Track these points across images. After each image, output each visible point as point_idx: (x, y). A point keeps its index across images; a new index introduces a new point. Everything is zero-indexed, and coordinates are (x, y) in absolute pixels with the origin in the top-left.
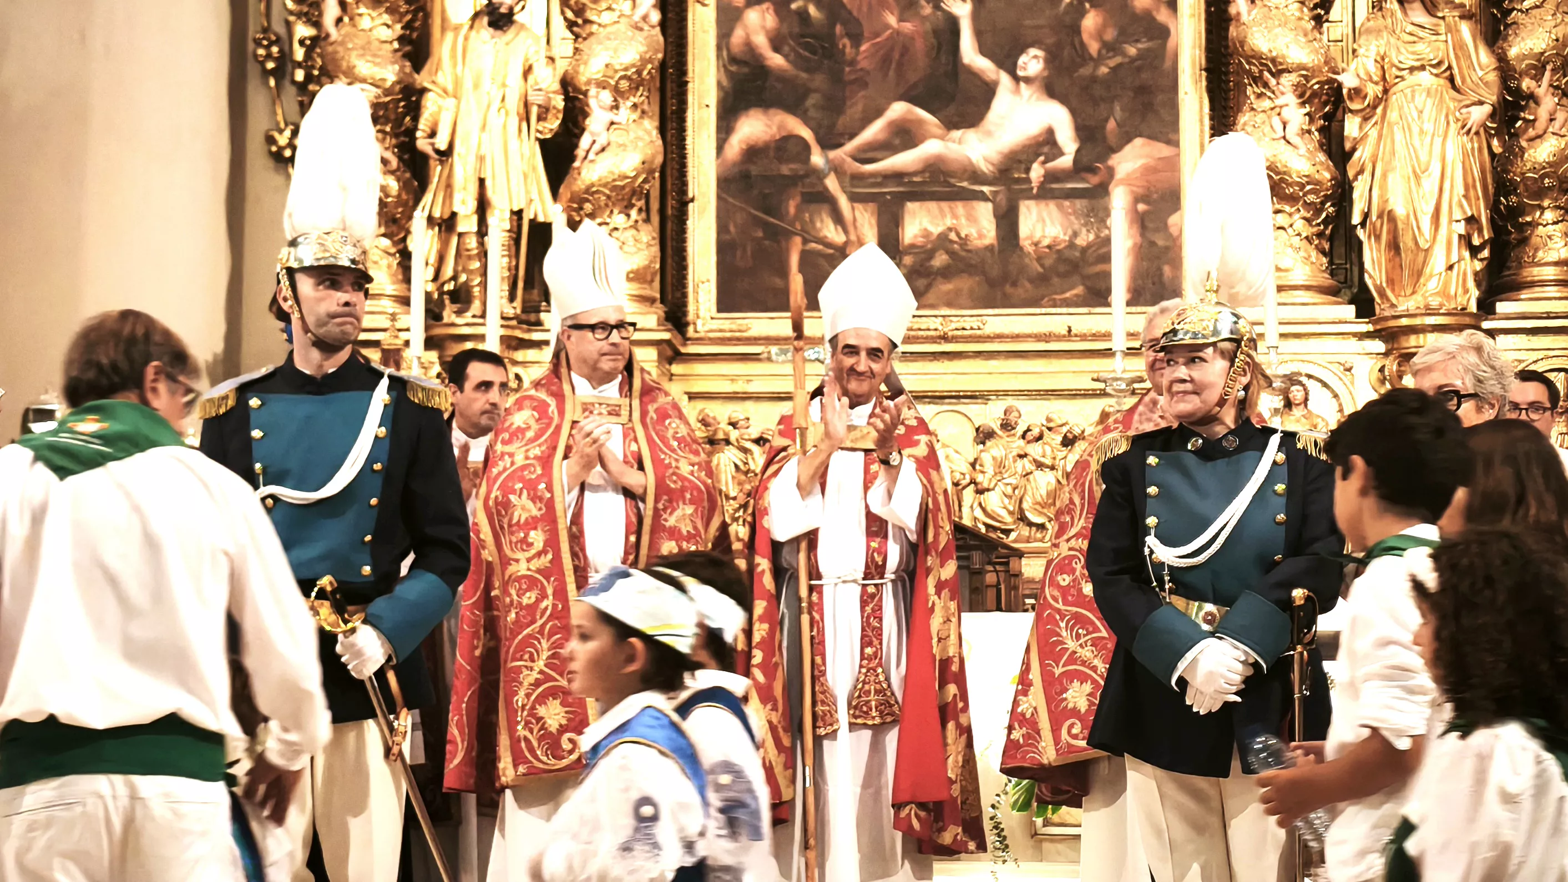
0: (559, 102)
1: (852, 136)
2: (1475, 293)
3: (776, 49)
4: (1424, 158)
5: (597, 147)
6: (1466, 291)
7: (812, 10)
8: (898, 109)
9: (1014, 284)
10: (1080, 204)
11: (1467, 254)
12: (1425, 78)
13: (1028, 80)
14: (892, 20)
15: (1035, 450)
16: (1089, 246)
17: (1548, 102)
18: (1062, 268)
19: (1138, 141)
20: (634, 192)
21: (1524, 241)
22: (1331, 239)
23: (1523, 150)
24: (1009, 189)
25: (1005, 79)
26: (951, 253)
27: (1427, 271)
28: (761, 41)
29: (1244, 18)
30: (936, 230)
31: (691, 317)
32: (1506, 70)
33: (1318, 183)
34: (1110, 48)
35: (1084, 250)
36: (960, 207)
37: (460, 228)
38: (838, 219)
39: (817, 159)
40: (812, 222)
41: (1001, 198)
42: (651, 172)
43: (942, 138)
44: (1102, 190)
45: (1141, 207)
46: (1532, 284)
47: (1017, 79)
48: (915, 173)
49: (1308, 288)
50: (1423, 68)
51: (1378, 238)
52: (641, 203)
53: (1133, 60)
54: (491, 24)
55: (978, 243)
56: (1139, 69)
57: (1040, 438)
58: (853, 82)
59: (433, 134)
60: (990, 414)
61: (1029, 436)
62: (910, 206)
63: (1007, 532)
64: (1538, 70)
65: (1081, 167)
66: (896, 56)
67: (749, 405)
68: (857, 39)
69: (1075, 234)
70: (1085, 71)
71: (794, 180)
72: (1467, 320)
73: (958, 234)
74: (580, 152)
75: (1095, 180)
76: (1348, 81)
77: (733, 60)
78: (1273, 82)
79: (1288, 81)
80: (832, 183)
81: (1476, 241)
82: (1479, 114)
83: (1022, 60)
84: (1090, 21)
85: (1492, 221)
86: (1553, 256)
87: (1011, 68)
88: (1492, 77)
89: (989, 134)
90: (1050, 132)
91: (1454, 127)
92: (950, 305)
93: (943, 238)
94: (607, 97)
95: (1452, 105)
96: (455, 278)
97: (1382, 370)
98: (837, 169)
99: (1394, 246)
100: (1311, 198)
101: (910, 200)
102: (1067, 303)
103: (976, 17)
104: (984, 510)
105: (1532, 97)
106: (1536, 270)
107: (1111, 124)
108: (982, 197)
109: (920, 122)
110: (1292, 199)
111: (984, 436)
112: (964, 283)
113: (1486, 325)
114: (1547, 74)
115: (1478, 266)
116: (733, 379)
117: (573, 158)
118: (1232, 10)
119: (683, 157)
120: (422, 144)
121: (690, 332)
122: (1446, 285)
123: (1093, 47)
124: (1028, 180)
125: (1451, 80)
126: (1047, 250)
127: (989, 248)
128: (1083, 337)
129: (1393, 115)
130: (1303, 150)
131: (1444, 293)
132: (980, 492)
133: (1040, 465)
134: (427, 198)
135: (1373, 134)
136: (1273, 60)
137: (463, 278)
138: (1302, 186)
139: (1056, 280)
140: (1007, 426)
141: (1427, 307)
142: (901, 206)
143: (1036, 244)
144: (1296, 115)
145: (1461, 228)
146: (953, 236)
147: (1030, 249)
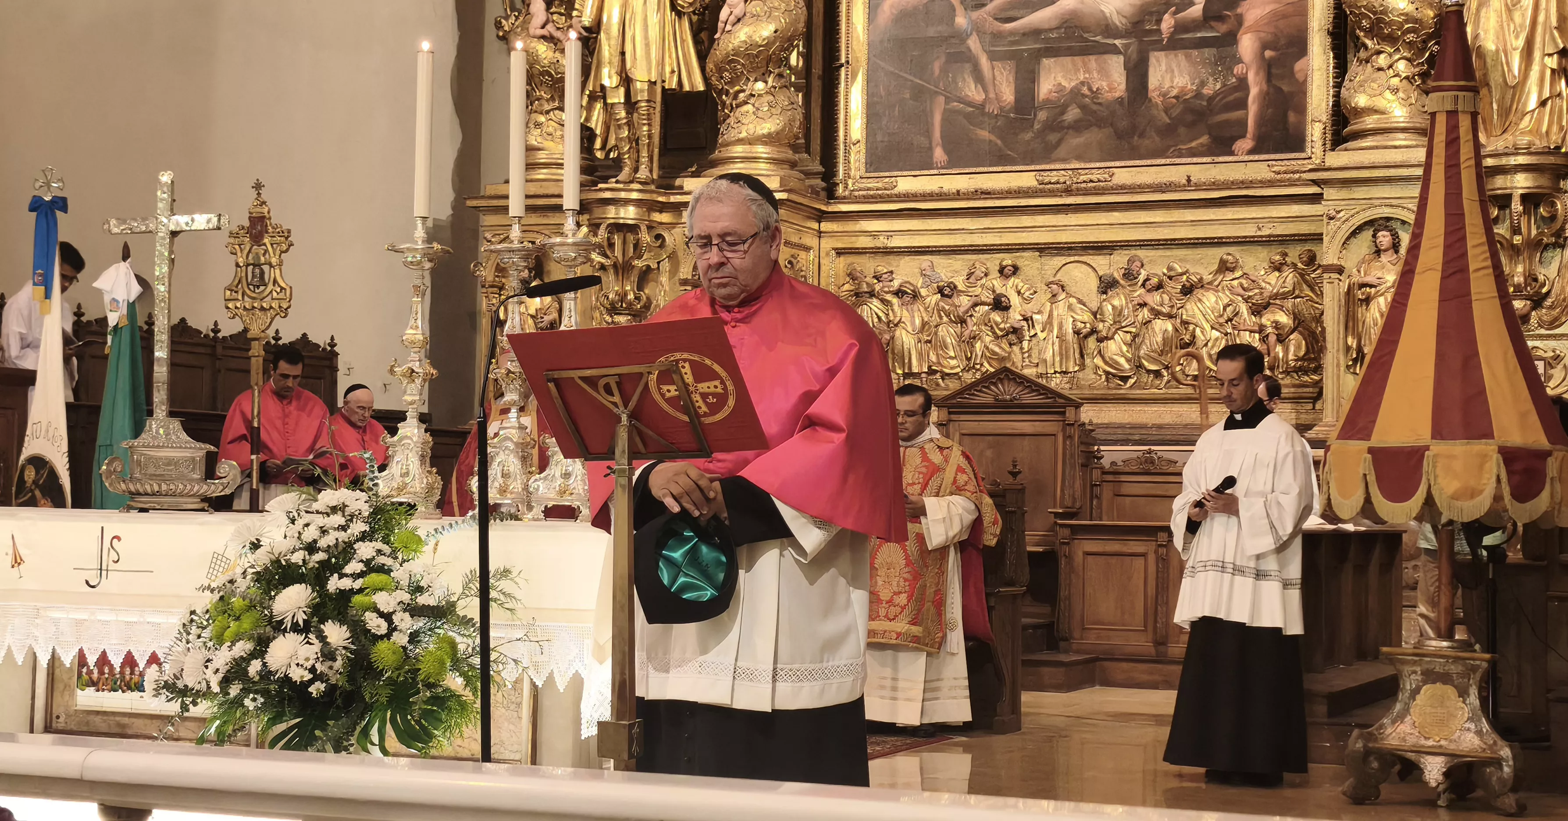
5: (733, 19)
6: (1561, 129)
9: (1142, 135)
10: (1208, 53)
15: (1154, 299)
16: (1216, 94)
20: (769, 60)
24: (1141, 41)
26: (1083, 107)
27: (1517, 108)
30: (1068, 85)
31: (841, 177)
33: (1416, 21)
35: (1211, 99)
36: (1092, 61)
38: (979, 78)
39: (961, 20)
40: (955, 81)
41: (1133, 50)
45: (1268, 54)
48: (1051, 30)
52: (780, 70)
55: (1109, 96)
57: (1159, 286)
60: (1113, 264)
61: (1149, 285)
62: (1046, 62)
63: (1125, 379)
65: (1211, 16)
69: (1203, 84)
71: (938, 42)
73: (1090, 89)
74: (720, 24)
75: (1223, 28)
80: (974, 44)
92: (1079, 158)
93: (1075, 93)
98: (977, 28)
99: (1485, 84)
100: (1410, 37)
101: (1046, 57)
102: (1193, 153)
108: (1114, 50)
110: (1391, 39)
111: (1107, 285)
112: (1093, 136)
116: (874, 235)
117: (717, 29)
119: (838, 22)
120: (576, 22)
124: (1159, 31)
126: (1174, 101)
127: (1120, 101)
128: (1199, 187)
131: (1535, 131)
132: (1100, 340)
133: (1157, 314)
134: (592, 73)
138: (1401, 25)
139: (1182, 130)
140: (1129, 275)
141: (1515, 147)
142: (1038, 63)
143: (1164, 95)
145: (1554, 61)
146: (1085, 90)
147: (1159, 100)
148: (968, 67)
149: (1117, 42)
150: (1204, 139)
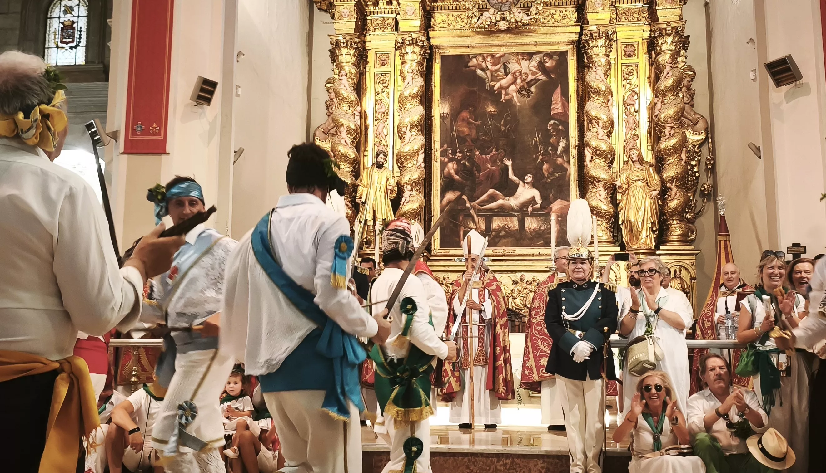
0: (396, 189)
1: (478, 199)
2: (654, 243)
3: (457, 174)
4: (639, 205)
5: (406, 201)
6: (652, 243)
7: (467, 163)
8: (491, 191)
9: (523, 240)
10: (542, 218)
11: (652, 233)
12: (640, 183)
13: (528, 183)
14: (489, 166)
15: (529, 287)
16: (545, 229)
17: (675, 190)
18: (537, 236)
19: (559, 200)
20: (417, 214)
21: (668, 229)
22: (613, 228)
23: (667, 203)
25: (521, 182)
26: (506, 231)
27: (640, 237)
28: (452, 172)
29: (589, 166)
30: (501, 225)
31: (432, 249)
32: (662, 181)
33: (609, 212)
34: (551, 174)
35: (543, 231)
36: (508, 218)
37: (368, 224)
38: (474, 222)
39: (468, 205)
40: (467, 222)
42: (422, 208)
43: (503, 199)
44: (548, 214)
45: (559, 219)
46: (670, 241)
47: (524, 183)
48: (495, 209)
49: (606, 242)
50: (639, 180)
51: (626, 228)
52: (419, 217)
53: (557, 177)
54: (377, 167)
55: (514, 229)
56: (559, 180)
57: (531, 283)
58: (478, 183)
59: (361, 198)
60: (517, 276)
61: (528, 283)
62: (494, 218)
63: (521, 310)
64: (672, 180)
65: (543, 207)
66: (491, 176)
67: (449, 274)
68: (479, 172)
69: (541, 226)
70: (544, 180)
71: (461, 211)
72: (652, 251)
73: (508, 226)
74: (402, 203)
75: (546, 211)
76: (618, 184)
77: (445, 177)
78: (597, 184)
79: (601, 184)
80: (472, 211)
81: (654, 229)
82: (655, 193)
83: (526, 177)
84: (545, 167)
85: (659, 224)
86: (676, 233)
87: (523, 180)
88: (659, 183)
89: (517, 198)
90: (534, 197)
91: (648, 197)
92: (506, 246)
93: (504, 227)
94: (409, 187)
95: (647, 191)
96: (366, 238)
97: (628, 265)
98: (474, 207)
99: (631, 230)
100: (608, 217)
101: (495, 216)
102: (539, 246)
103: (513, 165)
104: (515, 304)
105: (670, 188)
106: (671, 237)
107: (551, 195)
108: (515, 216)
109: (497, 194)
110: (602, 217)
111: (515, 283)
112: (510, 240)
113: (657, 253)
114: (674, 182)
115: (655, 236)
116: (444, 266)
117: (400, 204)
118: (585, 164)
119: (431, 204)
120: (358, 200)
121: (432, 253)
122: (646, 241)
123: (546, 174)
124: (528, 211)
125: (647, 183)
126: (533, 231)
127: (517, 230)
128: (543, 255)
129: (631, 193)
130: (605, 203)
131: (645, 243)
132: (513, 299)
133: (531, 291)
134: (359, 215)
135: (625, 199)
136: (597, 178)
137: (369, 237)
138: (605, 213)
139: (535, 239)
140: (521, 280)
141: (640, 247)
142: (492, 218)
143: (530, 229)
144: (603, 193)
145: (650, 225)
146: (506, 227)
147: (528, 230)
148: (471, 218)
149: (516, 214)
150: (542, 242)
